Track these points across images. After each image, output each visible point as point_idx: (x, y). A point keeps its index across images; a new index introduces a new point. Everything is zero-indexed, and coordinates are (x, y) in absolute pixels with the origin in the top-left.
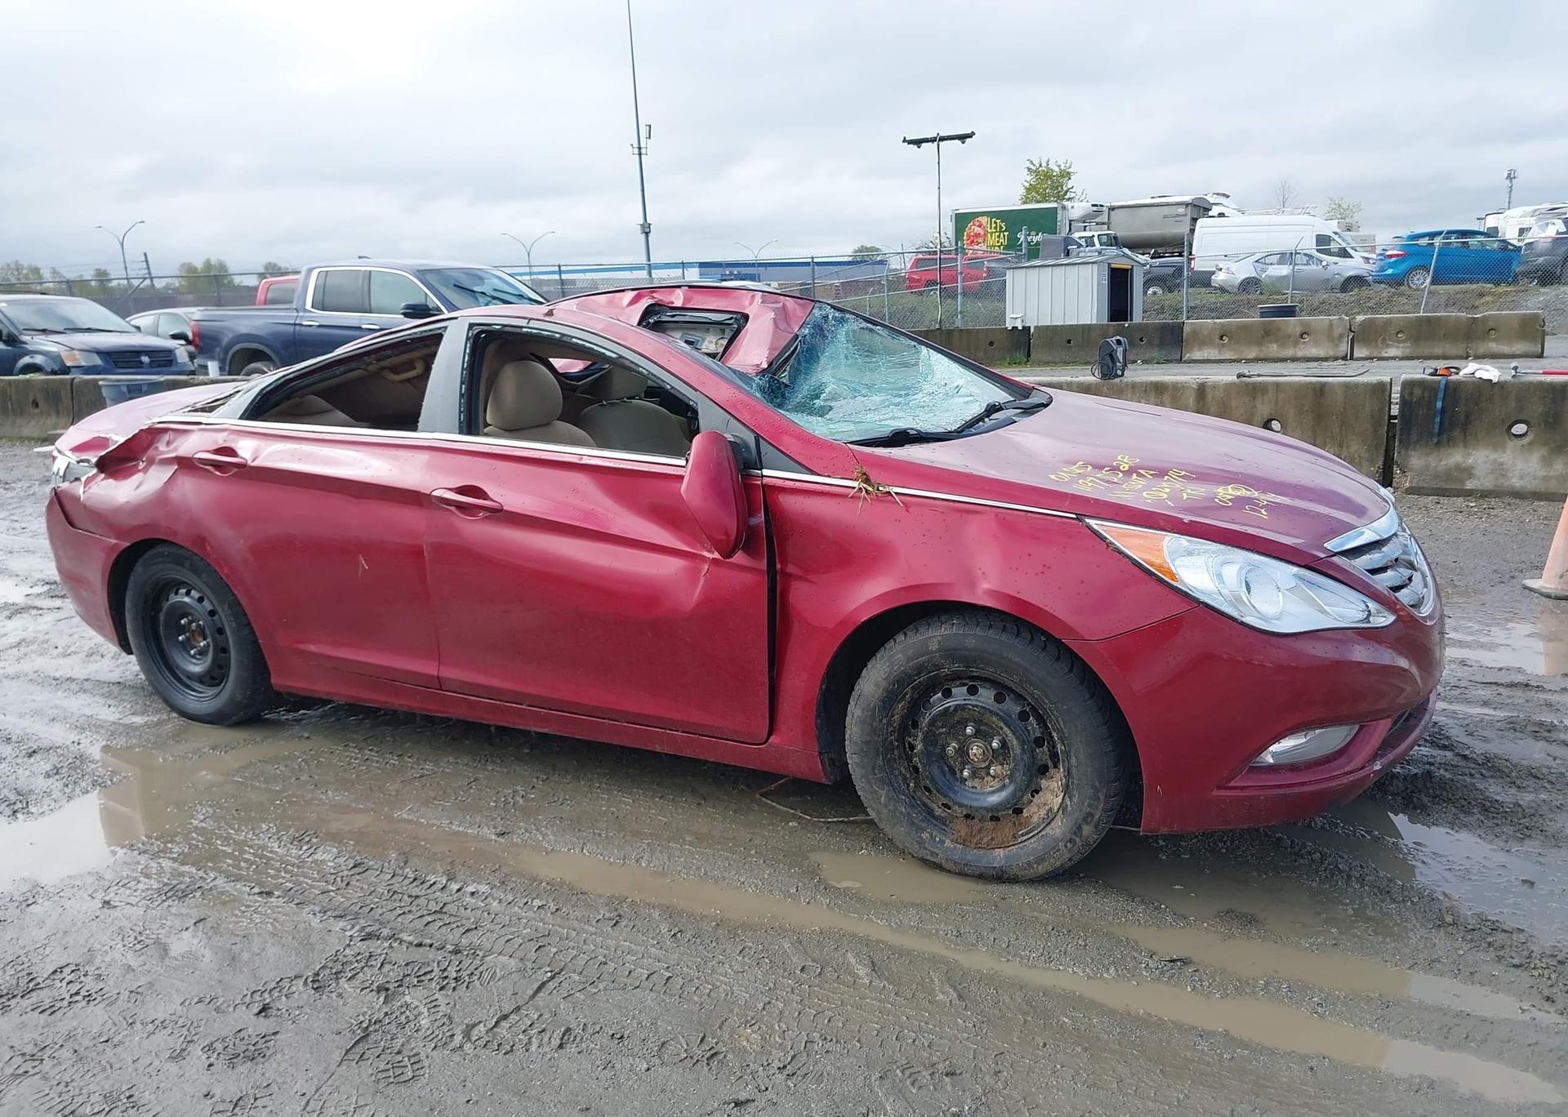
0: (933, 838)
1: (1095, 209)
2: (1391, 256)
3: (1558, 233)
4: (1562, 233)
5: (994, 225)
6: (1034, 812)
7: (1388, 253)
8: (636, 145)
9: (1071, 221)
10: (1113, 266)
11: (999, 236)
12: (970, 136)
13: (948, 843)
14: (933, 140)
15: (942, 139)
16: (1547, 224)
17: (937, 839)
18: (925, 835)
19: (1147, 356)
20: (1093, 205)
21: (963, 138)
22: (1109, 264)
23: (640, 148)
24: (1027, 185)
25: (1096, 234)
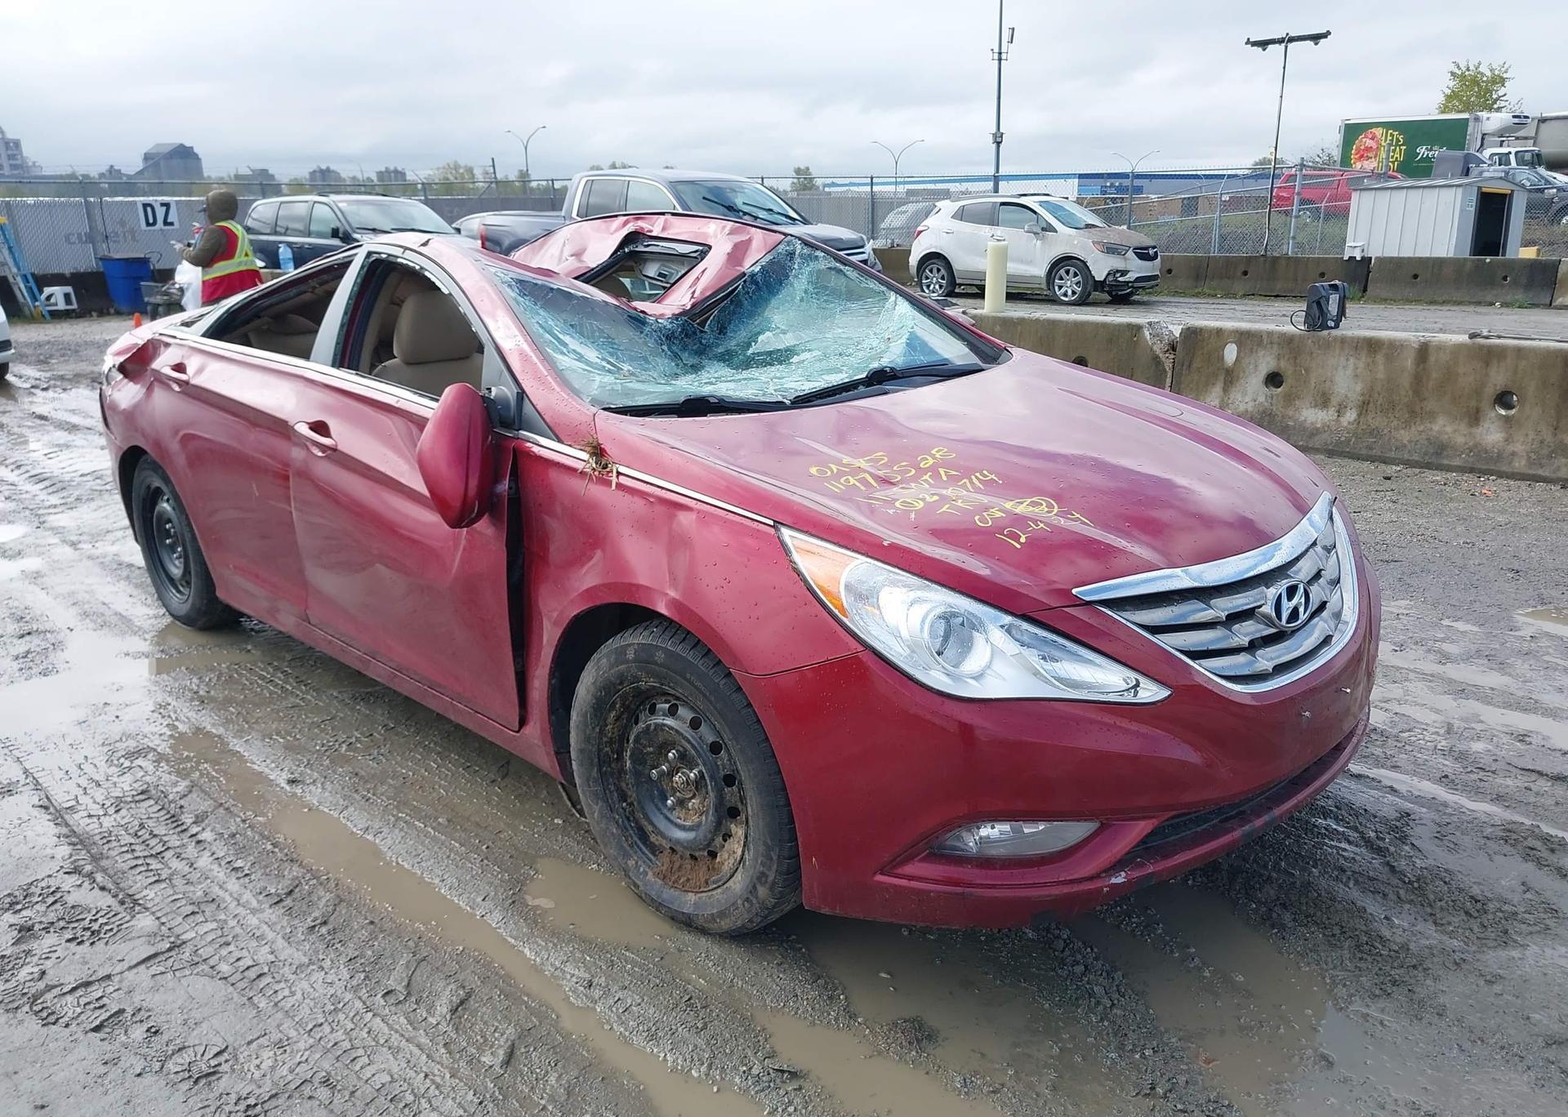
0: (637, 867)
1: (1517, 120)
5: (1389, 138)
6: (724, 859)
8: (996, 50)
9: (1484, 134)
10: (1484, 190)
11: (1394, 151)
12: (1325, 35)
14: (1280, 41)
15: (1292, 40)
19: (1509, 298)
20: (1514, 117)
21: (1316, 38)
22: (1479, 188)
23: (1000, 53)
24: (1448, 92)
25: (1513, 150)
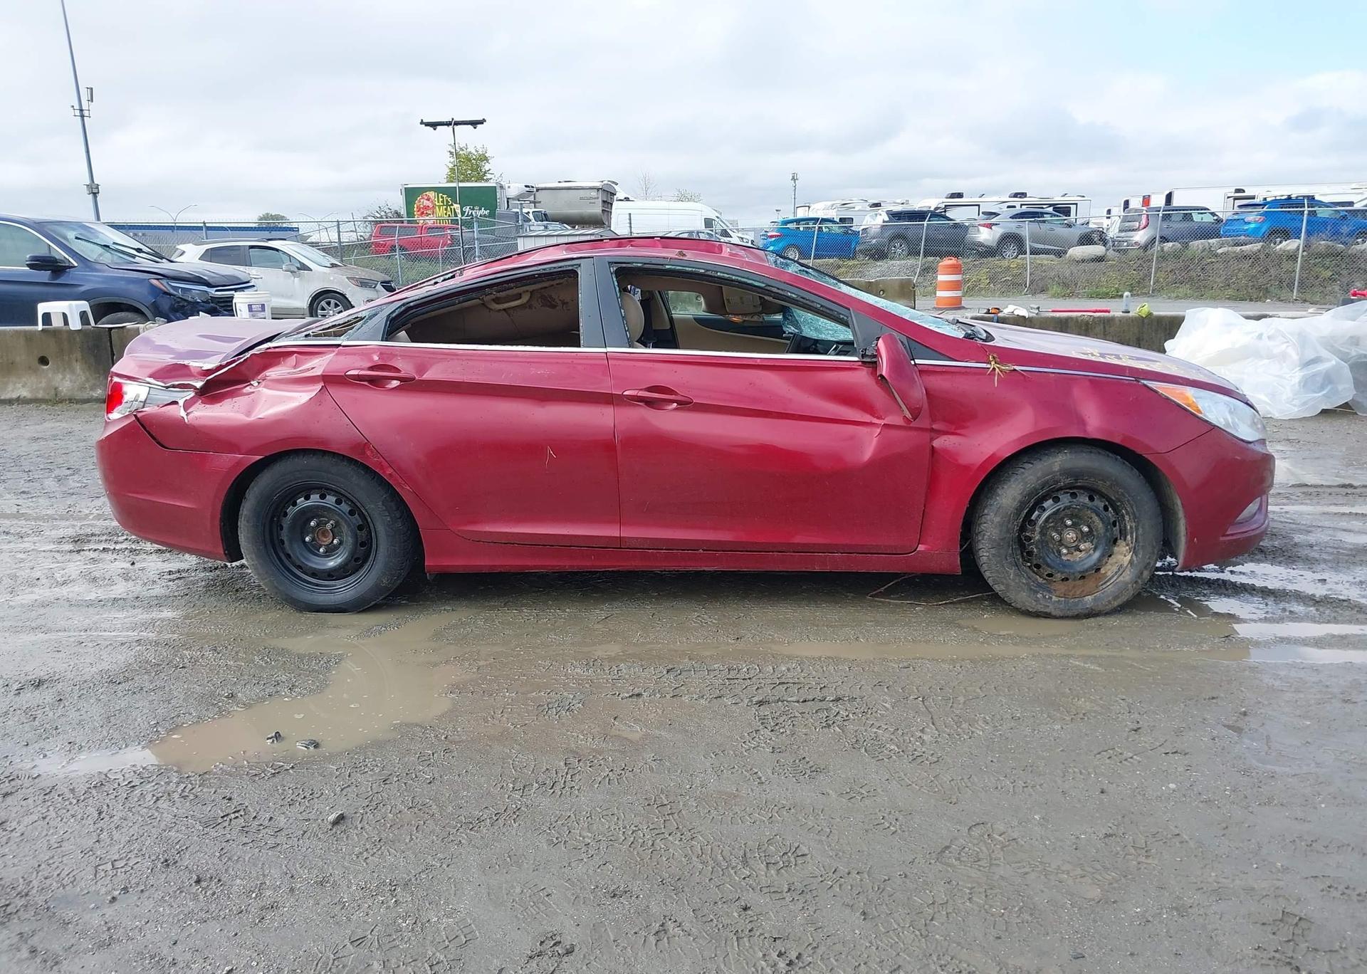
0: (1044, 597)
1: (528, 189)
2: (772, 237)
3: (884, 222)
4: (887, 222)
5: (441, 200)
6: (1109, 569)
7: (769, 234)
8: (77, 107)
9: (508, 199)
11: (446, 209)
12: (482, 122)
13: (1054, 598)
14: (448, 124)
15: (457, 123)
16: (876, 215)
17: (1047, 597)
18: (1039, 596)
20: (526, 186)
21: (474, 124)
23: (81, 110)
24: (451, 166)
25: (531, 211)
